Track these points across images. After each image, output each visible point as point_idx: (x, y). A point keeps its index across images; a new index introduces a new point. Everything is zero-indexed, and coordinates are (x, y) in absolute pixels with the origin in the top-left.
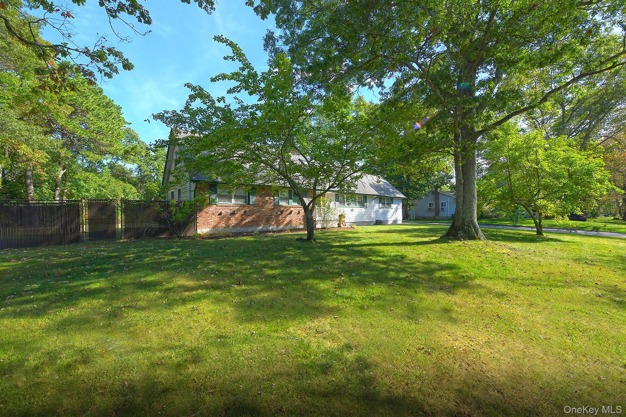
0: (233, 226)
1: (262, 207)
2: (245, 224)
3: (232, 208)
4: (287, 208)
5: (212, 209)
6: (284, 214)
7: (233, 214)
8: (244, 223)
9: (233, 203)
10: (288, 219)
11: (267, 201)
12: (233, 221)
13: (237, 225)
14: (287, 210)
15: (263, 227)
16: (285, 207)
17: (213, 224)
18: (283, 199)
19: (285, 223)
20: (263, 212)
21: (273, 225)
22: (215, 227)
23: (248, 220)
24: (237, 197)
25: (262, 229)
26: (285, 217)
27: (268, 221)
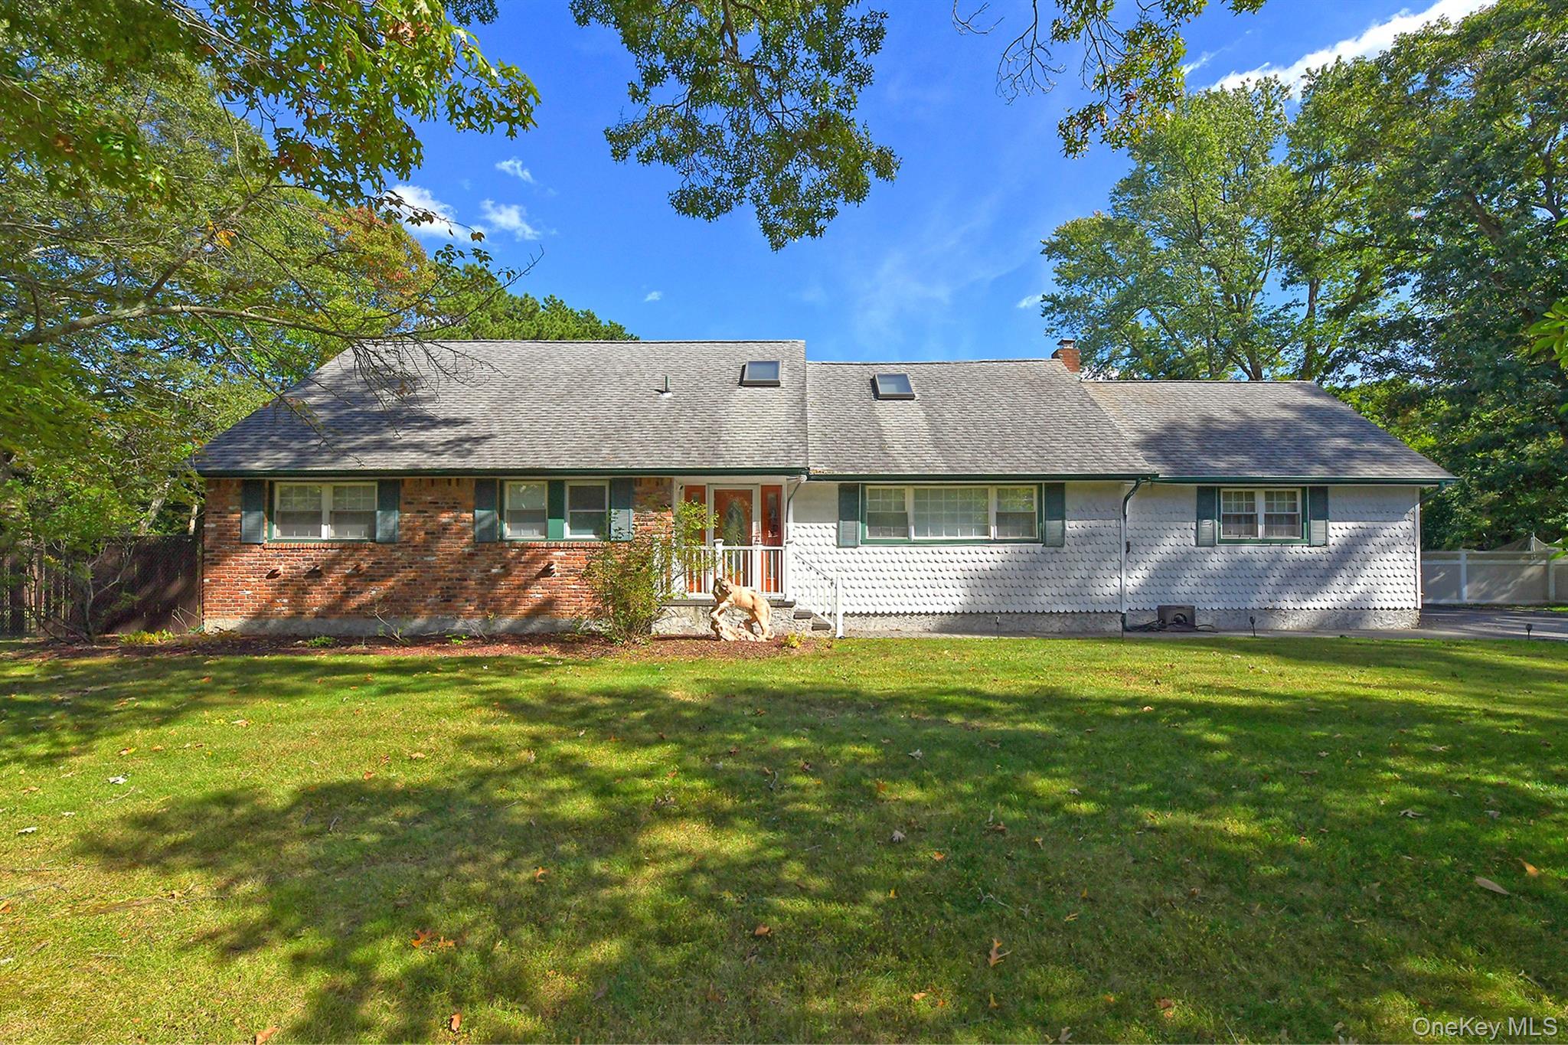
0: (317, 613)
1: (426, 548)
2: (359, 608)
3: (313, 553)
4: (531, 553)
5: (248, 558)
6: (518, 575)
7: (315, 574)
8: (353, 603)
9: (324, 537)
10: (537, 594)
11: (445, 528)
12: (317, 599)
13: (331, 610)
14: (534, 560)
15: (430, 619)
16: (525, 548)
17: (251, 606)
18: (521, 518)
19: (522, 610)
20: (430, 566)
21: (471, 616)
22: (259, 615)
23: (373, 592)
24: (338, 518)
25: (423, 628)
26: (525, 586)
27: (449, 599)
